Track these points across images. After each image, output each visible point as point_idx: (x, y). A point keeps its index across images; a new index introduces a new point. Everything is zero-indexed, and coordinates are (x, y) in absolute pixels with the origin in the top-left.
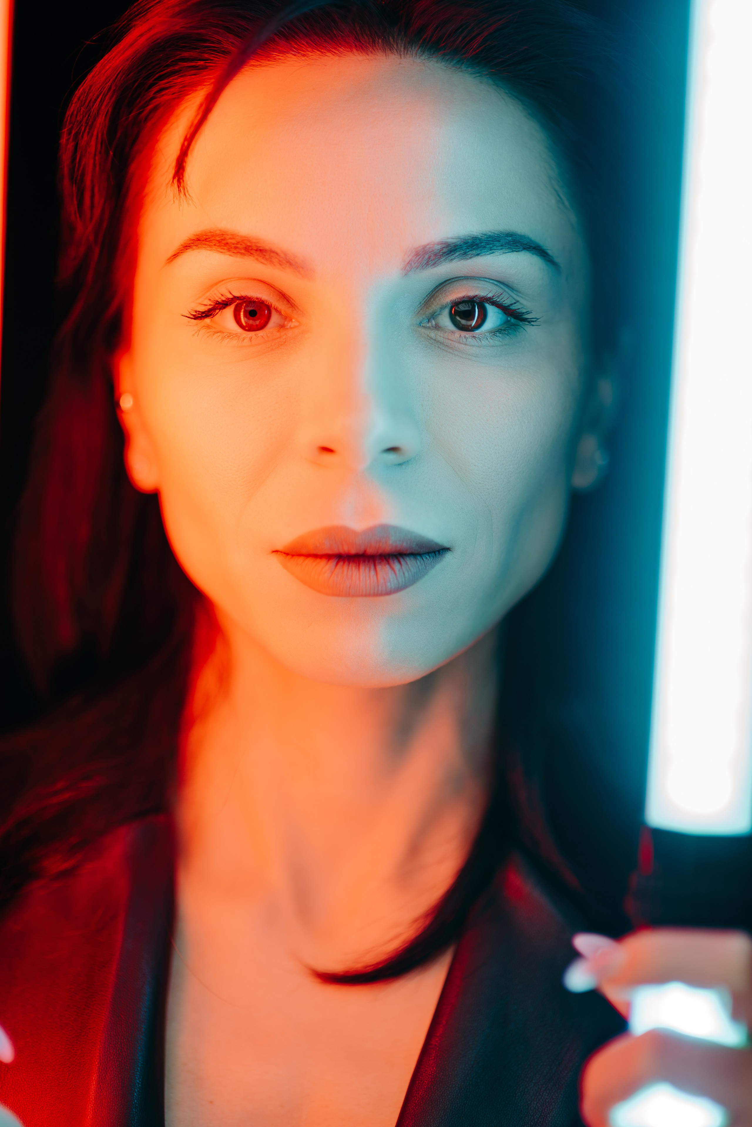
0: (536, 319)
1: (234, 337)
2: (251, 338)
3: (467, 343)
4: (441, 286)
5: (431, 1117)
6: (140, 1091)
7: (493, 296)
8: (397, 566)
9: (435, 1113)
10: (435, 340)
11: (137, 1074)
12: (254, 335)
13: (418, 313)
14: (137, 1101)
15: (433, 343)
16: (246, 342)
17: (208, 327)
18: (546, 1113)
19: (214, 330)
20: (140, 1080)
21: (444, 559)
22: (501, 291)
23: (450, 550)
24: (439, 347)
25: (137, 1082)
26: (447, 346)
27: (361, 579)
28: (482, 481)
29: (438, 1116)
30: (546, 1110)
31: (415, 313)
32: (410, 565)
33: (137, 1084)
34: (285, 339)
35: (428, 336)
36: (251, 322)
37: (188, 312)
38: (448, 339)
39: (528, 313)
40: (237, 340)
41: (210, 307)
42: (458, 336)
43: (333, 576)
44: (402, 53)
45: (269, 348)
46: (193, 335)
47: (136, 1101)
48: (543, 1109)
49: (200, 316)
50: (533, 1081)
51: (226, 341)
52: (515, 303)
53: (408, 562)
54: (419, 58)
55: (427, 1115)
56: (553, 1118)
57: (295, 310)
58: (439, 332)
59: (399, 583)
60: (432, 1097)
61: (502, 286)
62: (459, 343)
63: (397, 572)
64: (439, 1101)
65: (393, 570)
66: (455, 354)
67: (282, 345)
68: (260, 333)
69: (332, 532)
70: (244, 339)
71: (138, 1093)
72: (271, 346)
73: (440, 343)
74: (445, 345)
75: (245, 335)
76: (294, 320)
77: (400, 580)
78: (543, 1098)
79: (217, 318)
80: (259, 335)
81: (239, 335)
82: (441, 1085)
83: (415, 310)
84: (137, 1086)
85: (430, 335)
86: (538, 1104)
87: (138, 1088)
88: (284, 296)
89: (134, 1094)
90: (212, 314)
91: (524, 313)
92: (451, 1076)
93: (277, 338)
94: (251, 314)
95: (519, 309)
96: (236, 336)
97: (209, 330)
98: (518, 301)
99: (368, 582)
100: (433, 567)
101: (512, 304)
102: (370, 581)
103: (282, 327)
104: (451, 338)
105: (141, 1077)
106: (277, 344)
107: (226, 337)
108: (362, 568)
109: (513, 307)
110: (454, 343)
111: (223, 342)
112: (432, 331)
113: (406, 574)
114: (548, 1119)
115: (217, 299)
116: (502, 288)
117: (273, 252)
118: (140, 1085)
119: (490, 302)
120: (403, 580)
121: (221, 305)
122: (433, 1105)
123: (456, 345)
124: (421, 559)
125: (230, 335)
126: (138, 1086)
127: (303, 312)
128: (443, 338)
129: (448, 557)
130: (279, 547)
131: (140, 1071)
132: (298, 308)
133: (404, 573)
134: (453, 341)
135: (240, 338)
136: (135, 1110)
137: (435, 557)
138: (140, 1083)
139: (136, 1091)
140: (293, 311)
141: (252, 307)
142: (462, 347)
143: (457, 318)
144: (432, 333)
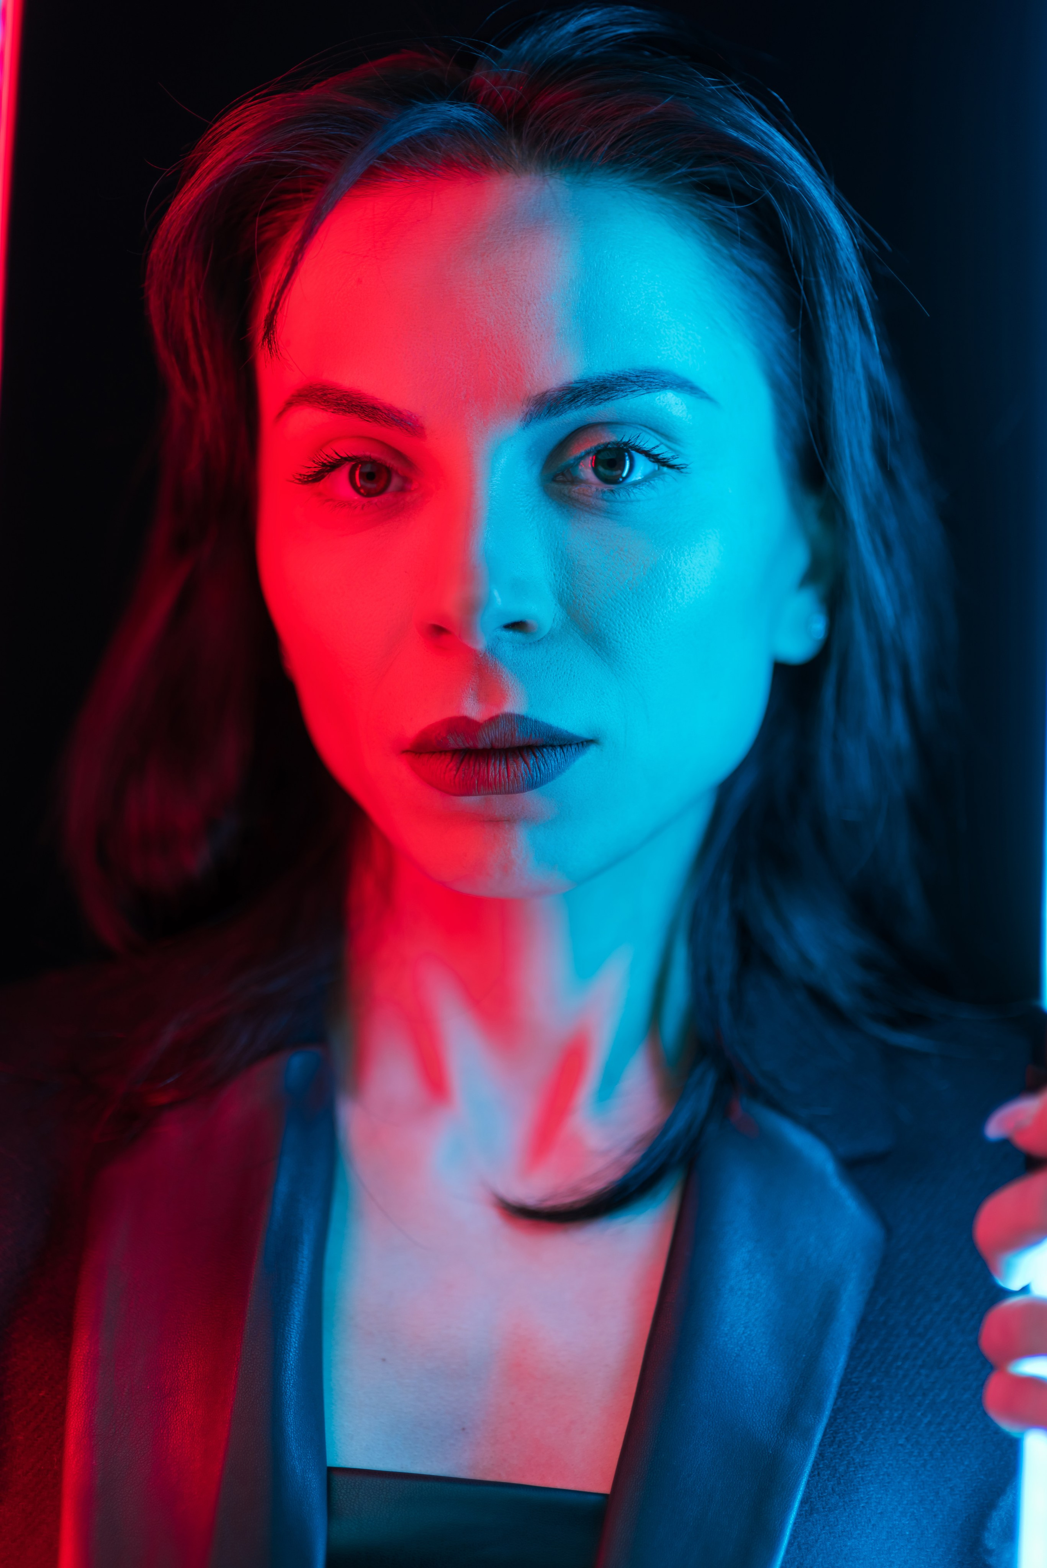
0: (686, 466)
2: (366, 505)
3: (605, 497)
4: (574, 435)
6: (297, 1352)
8: (531, 760)
10: (568, 497)
11: (293, 1332)
12: (369, 501)
14: (293, 1363)
15: (567, 501)
16: (359, 509)
17: (318, 494)
19: (325, 497)
20: (297, 1339)
21: (588, 751)
23: (596, 742)
24: (573, 505)
25: (293, 1341)
26: (582, 503)
32: (547, 759)
33: (293, 1343)
34: (402, 504)
35: (560, 494)
36: (369, 485)
38: (584, 495)
39: (675, 458)
40: (348, 508)
42: (599, 491)
43: (459, 773)
47: (291, 1362)
49: (306, 480)
51: (340, 509)
52: (658, 446)
53: (545, 755)
58: (575, 487)
59: (533, 779)
62: (600, 498)
63: (532, 766)
66: (592, 514)
67: (399, 511)
68: (375, 500)
70: (357, 507)
71: (294, 1353)
72: (385, 513)
73: (576, 500)
74: (580, 502)
75: (359, 502)
76: (412, 482)
77: (535, 775)
80: (373, 501)
81: (352, 501)
84: (292, 1346)
85: (562, 492)
87: (295, 1348)
88: (398, 454)
89: (289, 1354)
90: (321, 476)
91: (670, 459)
93: (394, 504)
94: (369, 477)
95: (664, 454)
96: (349, 503)
97: (319, 498)
98: (662, 444)
101: (653, 449)
102: (500, 777)
103: (403, 490)
104: (587, 493)
105: (298, 1336)
106: (394, 511)
107: (336, 504)
108: (492, 762)
109: (656, 452)
110: (591, 499)
111: (333, 512)
112: (565, 487)
113: (542, 768)
117: (374, 408)
118: (296, 1345)
120: (539, 775)
121: (331, 467)
123: (593, 501)
124: (561, 752)
125: (345, 502)
126: (294, 1346)
127: (422, 472)
128: (579, 493)
129: (593, 748)
130: (406, 745)
131: (296, 1328)
132: (416, 469)
133: (539, 768)
134: (589, 497)
135: (354, 505)
136: (291, 1372)
137: (577, 749)
138: (297, 1342)
139: (292, 1351)
140: (411, 472)
141: (367, 469)
142: (601, 503)
143: (601, 469)
144: (565, 489)
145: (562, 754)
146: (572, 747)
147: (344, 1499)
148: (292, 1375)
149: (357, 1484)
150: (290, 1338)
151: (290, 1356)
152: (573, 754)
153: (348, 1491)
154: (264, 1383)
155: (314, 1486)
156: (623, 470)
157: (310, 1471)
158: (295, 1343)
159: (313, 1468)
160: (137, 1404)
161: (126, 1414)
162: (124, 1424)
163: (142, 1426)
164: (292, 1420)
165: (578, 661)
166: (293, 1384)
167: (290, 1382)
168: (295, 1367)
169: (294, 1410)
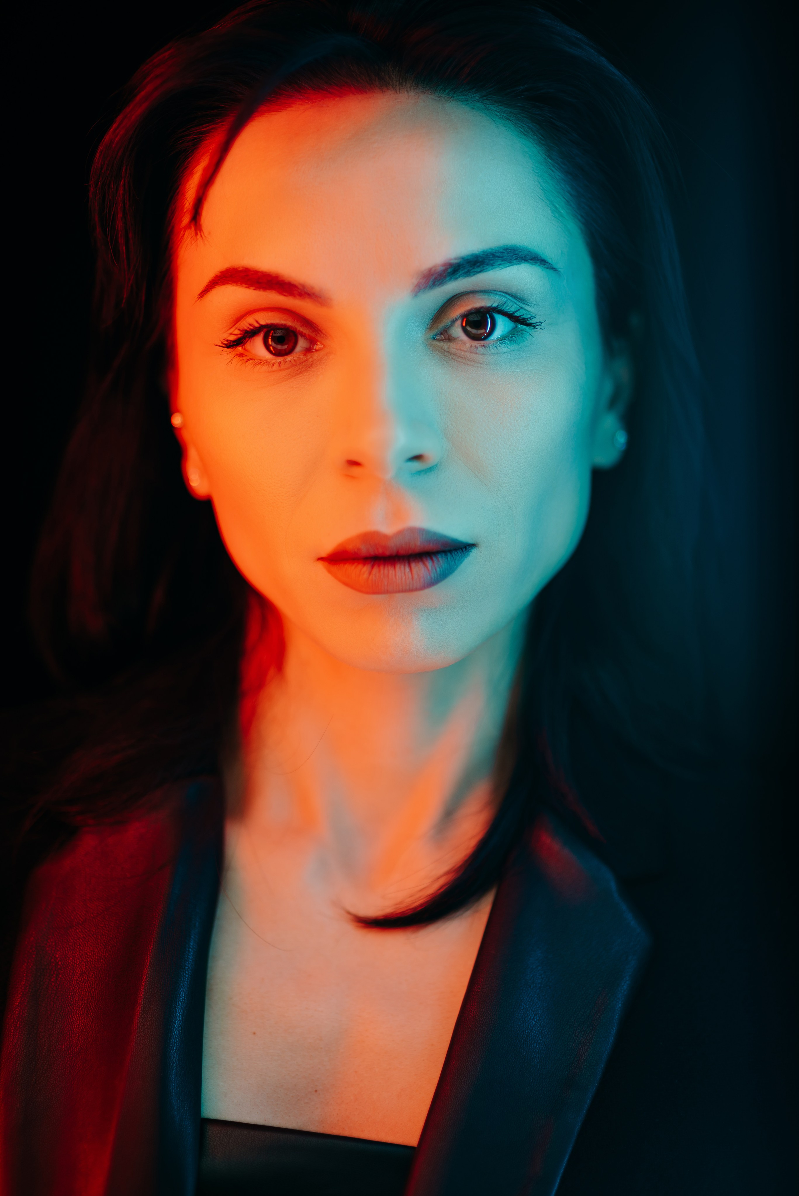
0: (540, 324)
1: (265, 363)
2: (280, 363)
3: (479, 352)
4: (450, 301)
5: (476, 1057)
6: (180, 1024)
7: (498, 306)
8: (429, 564)
9: (479, 1053)
10: (448, 352)
12: (282, 360)
13: (431, 328)
15: (447, 355)
16: (276, 367)
17: (241, 355)
18: (581, 1053)
19: (246, 358)
20: (181, 1013)
21: (471, 553)
22: (505, 299)
23: (475, 546)
24: (452, 358)
26: (459, 356)
27: (397, 577)
28: (500, 480)
29: (482, 1056)
30: (581, 1050)
31: (428, 328)
32: (441, 562)
34: (312, 361)
35: (441, 348)
36: (279, 347)
37: (220, 342)
38: (460, 350)
39: (531, 318)
40: (268, 366)
41: (239, 336)
42: (469, 346)
43: (371, 576)
44: (397, 88)
45: (297, 371)
46: (228, 364)
48: (578, 1049)
49: (231, 345)
50: (569, 1024)
51: (258, 367)
52: (519, 310)
53: (440, 559)
54: (414, 91)
55: (472, 1055)
56: (588, 1057)
57: (319, 333)
58: (452, 344)
59: (431, 578)
60: (476, 1039)
61: (507, 296)
62: (471, 352)
63: (430, 568)
64: (483, 1042)
65: (426, 566)
66: (468, 365)
67: (309, 367)
68: (289, 358)
69: (368, 537)
70: (274, 365)
72: (299, 369)
73: (454, 355)
74: (458, 356)
75: (274, 361)
76: (318, 343)
77: (432, 575)
78: (578, 1039)
79: (248, 346)
80: (287, 360)
81: (269, 361)
82: (484, 1028)
83: (428, 326)
85: (443, 348)
86: (574, 1045)
90: (243, 341)
91: (528, 319)
92: (493, 1019)
93: (304, 362)
94: (279, 340)
95: (523, 315)
96: (267, 362)
97: (241, 358)
98: (522, 308)
99: (404, 578)
100: (461, 563)
101: (516, 311)
102: (405, 578)
103: (308, 351)
104: (463, 349)
105: (182, 1011)
106: (305, 367)
107: (258, 363)
108: (398, 566)
109: (517, 314)
110: (467, 353)
111: (255, 368)
112: (445, 344)
113: (438, 569)
114: (583, 1058)
115: (246, 328)
116: (506, 297)
119: (496, 312)
120: (436, 575)
121: (248, 335)
122: (477, 1047)
123: (468, 354)
124: (451, 556)
125: (261, 362)
127: (326, 335)
128: (456, 349)
129: (474, 552)
130: (324, 554)
131: (181, 1005)
132: (321, 332)
133: (436, 570)
134: (465, 351)
135: (270, 363)
137: (462, 552)
139: (177, 1023)
140: (316, 334)
141: (279, 333)
142: (474, 356)
143: (469, 328)
144: (445, 345)
145: (452, 558)
146: (458, 552)
147: (217, 1145)
148: (175, 1043)
149: (228, 1133)
150: (175, 1013)
151: (174, 1027)
152: (460, 557)
153: (221, 1138)
154: (153, 1049)
155: (189, 1131)
156: (486, 329)
157: (187, 1120)
158: (179, 1017)
159: (189, 1117)
160: (54, 1060)
161: (45, 1068)
162: (43, 1076)
163: (57, 1078)
164: (174, 1078)
165: (462, 483)
166: (176, 1050)
167: (174, 1048)
168: (178, 1036)
169: (176, 1071)
